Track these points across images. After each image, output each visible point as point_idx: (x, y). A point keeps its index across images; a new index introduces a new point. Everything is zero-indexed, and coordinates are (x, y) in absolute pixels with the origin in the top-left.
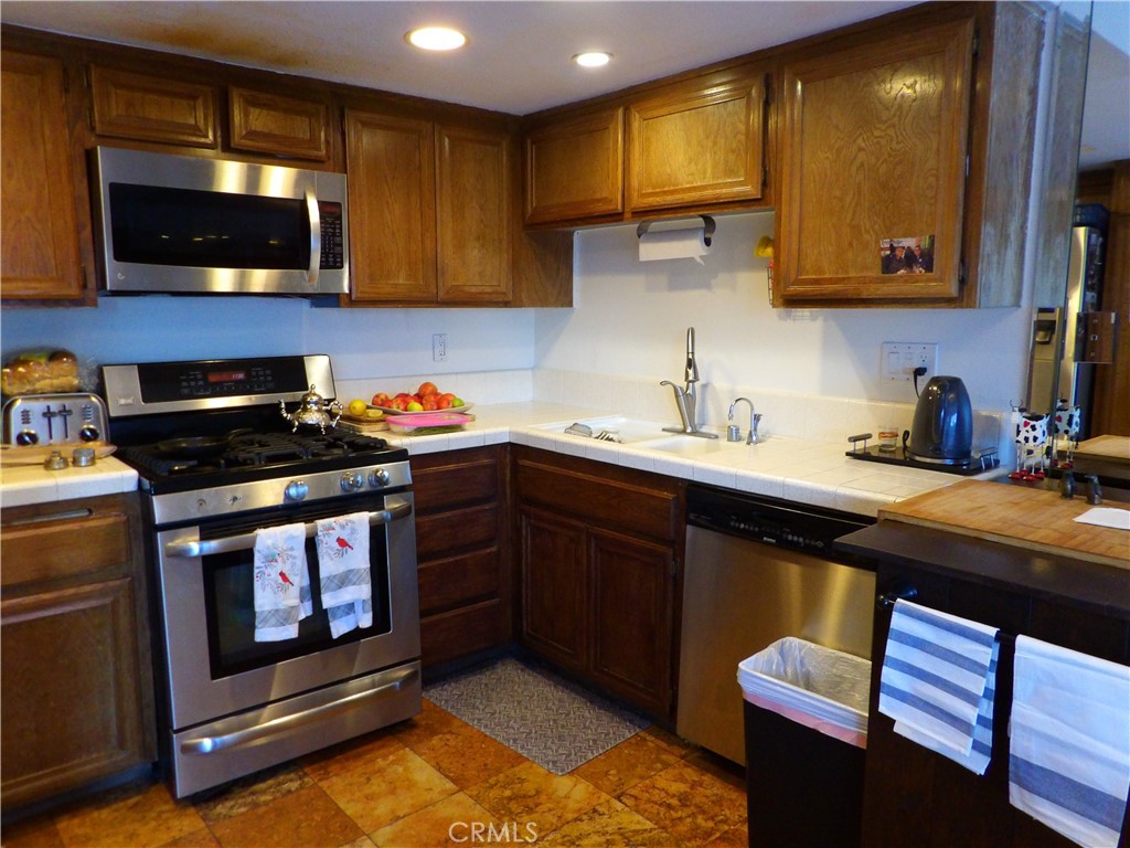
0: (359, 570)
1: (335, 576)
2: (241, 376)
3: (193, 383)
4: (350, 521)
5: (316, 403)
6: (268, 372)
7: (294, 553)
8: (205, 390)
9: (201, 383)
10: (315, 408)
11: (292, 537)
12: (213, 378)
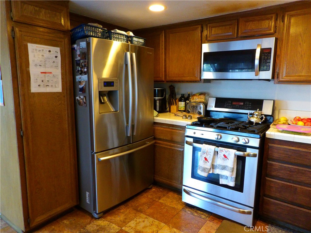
0: (229, 167)
1: (221, 165)
2: (242, 104)
3: (228, 104)
4: (229, 151)
5: (257, 115)
6: (250, 103)
7: (211, 154)
8: (231, 106)
9: (230, 104)
10: (256, 116)
11: (210, 149)
12: (234, 103)
